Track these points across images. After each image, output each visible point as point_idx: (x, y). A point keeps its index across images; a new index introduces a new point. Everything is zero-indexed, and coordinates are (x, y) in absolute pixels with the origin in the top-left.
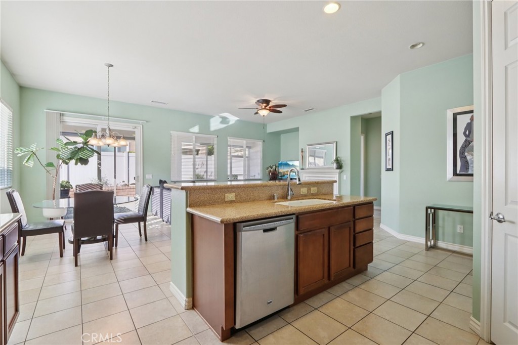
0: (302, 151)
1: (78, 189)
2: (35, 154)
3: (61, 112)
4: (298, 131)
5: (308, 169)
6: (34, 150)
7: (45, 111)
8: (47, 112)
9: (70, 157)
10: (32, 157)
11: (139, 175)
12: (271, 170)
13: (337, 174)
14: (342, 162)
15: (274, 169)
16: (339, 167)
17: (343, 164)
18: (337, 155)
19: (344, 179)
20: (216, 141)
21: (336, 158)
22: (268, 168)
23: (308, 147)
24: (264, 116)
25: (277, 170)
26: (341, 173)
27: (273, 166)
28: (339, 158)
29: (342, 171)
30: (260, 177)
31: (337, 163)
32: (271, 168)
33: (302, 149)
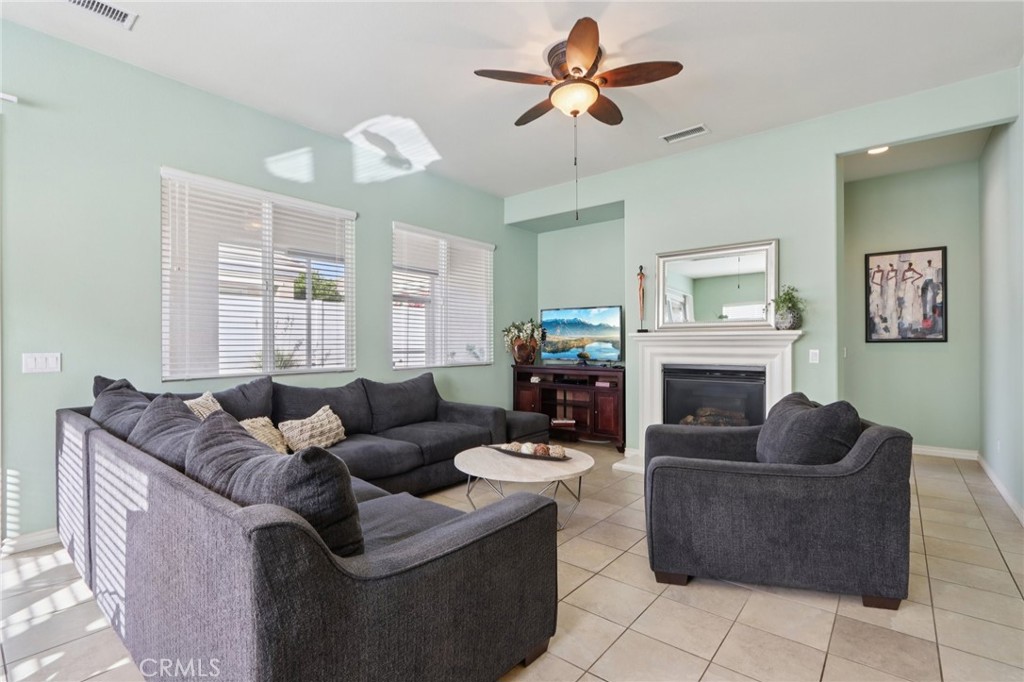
0: (642, 275)
4: (622, 213)
5: (661, 329)
12: (519, 337)
13: (785, 346)
14: (801, 306)
15: (529, 332)
16: (797, 324)
17: (804, 314)
18: (782, 284)
19: (811, 361)
20: (351, 228)
21: (787, 294)
22: (509, 331)
23: (661, 260)
24: (575, 113)
25: (537, 335)
26: (796, 342)
27: (523, 324)
28: (795, 294)
29: (801, 337)
30: (485, 359)
31: (792, 308)
32: (520, 331)
33: (641, 268)
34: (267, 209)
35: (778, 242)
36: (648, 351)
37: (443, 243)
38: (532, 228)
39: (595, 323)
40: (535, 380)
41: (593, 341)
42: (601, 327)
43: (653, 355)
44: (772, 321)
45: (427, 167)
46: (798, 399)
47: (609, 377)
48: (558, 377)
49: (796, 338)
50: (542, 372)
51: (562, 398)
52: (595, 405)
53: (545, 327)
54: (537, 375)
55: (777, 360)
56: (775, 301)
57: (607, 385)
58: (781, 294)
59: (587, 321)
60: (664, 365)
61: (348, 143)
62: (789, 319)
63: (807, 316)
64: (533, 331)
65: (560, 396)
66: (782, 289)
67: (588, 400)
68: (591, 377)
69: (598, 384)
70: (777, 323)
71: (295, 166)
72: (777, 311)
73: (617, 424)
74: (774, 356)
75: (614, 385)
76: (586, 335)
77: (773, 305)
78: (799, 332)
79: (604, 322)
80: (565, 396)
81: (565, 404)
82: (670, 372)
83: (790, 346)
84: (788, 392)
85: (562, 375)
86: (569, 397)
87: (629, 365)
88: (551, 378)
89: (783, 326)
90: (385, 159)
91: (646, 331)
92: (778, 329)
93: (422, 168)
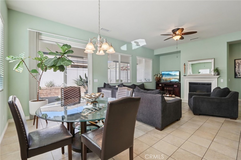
0: (185, 65)
1: (63, 91)
2: (24, 62)
3: (40, 32)
4: (180, 53)
5: (189, 75)
6: (23, 58)
7: (28, 29)
8: (29, 30)
9: (53, 64)
10: (21, 63)
11: (90, 80)
12: (157, 77)
13: (216, 79)
14: (219, 71)
15: (159, 76)
16: (218, 74)
17: (220, 73)
18: (215, 67)
19: (221, 82)
20: (131, 58)
21: (216, 69)
22: (155, 76)
23: (189, 62)
24: (177, 40)
25: (161, 76)
26: (218, 78)
27: (158, 74)
28: (218, 69)
29: (219, 77)
30: (151, 81)
31: (217, 72)
32: (157, 76)
33: (185, 64)
34: (120, 56)
35: (214, 59)
36: (186, 80)
37: (144, 59)
38: (159, 56)
39: (173, 74)
40: (160, 85)
41: (173, 79)
42: (175, 75)
43: (187, 80)
44: (213, 74)
45: (142, 46)
46: (218, 88)
47: (177, 85)
48: (165, 85)
49: (218, 77)
50: (162, 84)
51: (166, 89)
52: (174, 90)
53: (162, 75)
54: (160, 84)
55: (214, 81)
56: (214, 70)
57: (176, 86)
58: (215, 69)
59: (171, 74)
60: (189, 82)
61: (131, 43)
62: (217, 73)
63: (221, 73)
64: (160, 76)
65: (165, 88)
66: (215, 68)
67: (172, 89)
68: (173, 84)
69: (174, 86)
70: (214, 74)
71: (124, 48)
72: (214, 72)
73: (179, 93)
74: (213, 81)
75: (178, 86)
76: (171, 77)
77: (213, 71)
78: (219, 76)
79: (176, 74)
80: (166, 88)
81: (166, 90)
82: (190, 84)
83: (217, 79)
84: (216, 87)
85: (166, 84)
86: (167, 89)
87: (181, 82)
88: (164, 85)
89: (215, 75)
90: (136, 45)
91: (186, 76)
92: (214, 75)
93: (141, 46)
